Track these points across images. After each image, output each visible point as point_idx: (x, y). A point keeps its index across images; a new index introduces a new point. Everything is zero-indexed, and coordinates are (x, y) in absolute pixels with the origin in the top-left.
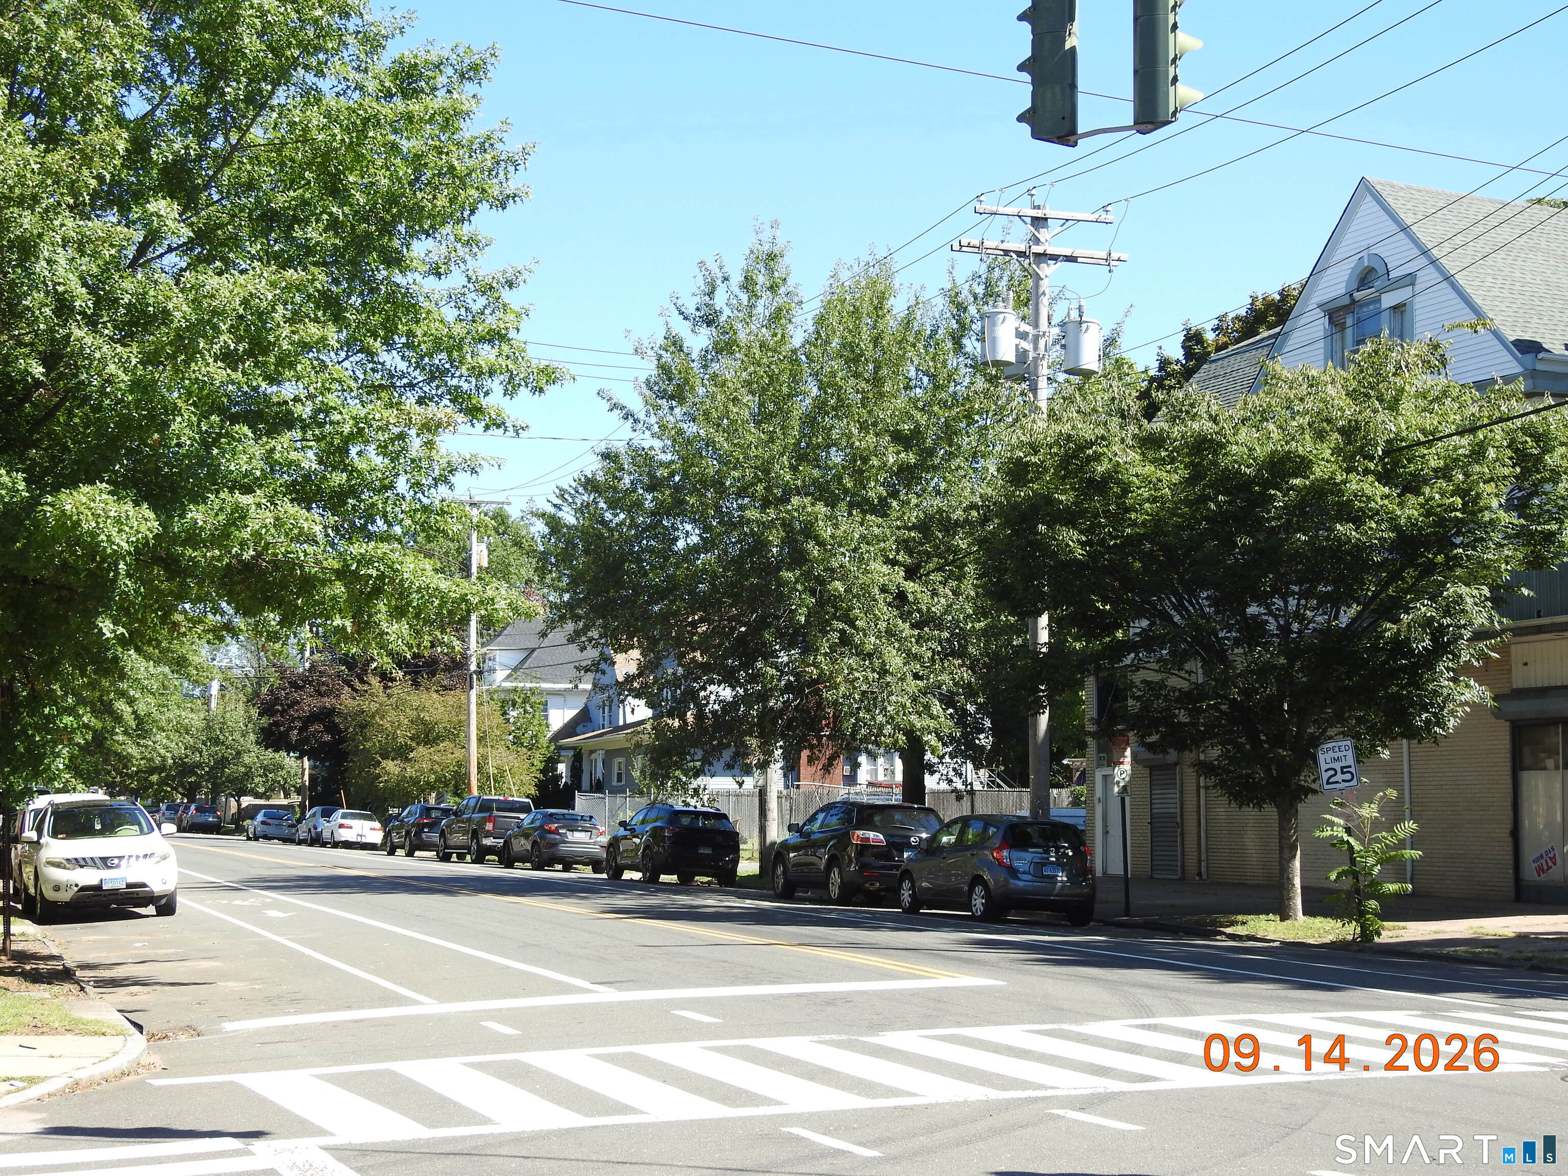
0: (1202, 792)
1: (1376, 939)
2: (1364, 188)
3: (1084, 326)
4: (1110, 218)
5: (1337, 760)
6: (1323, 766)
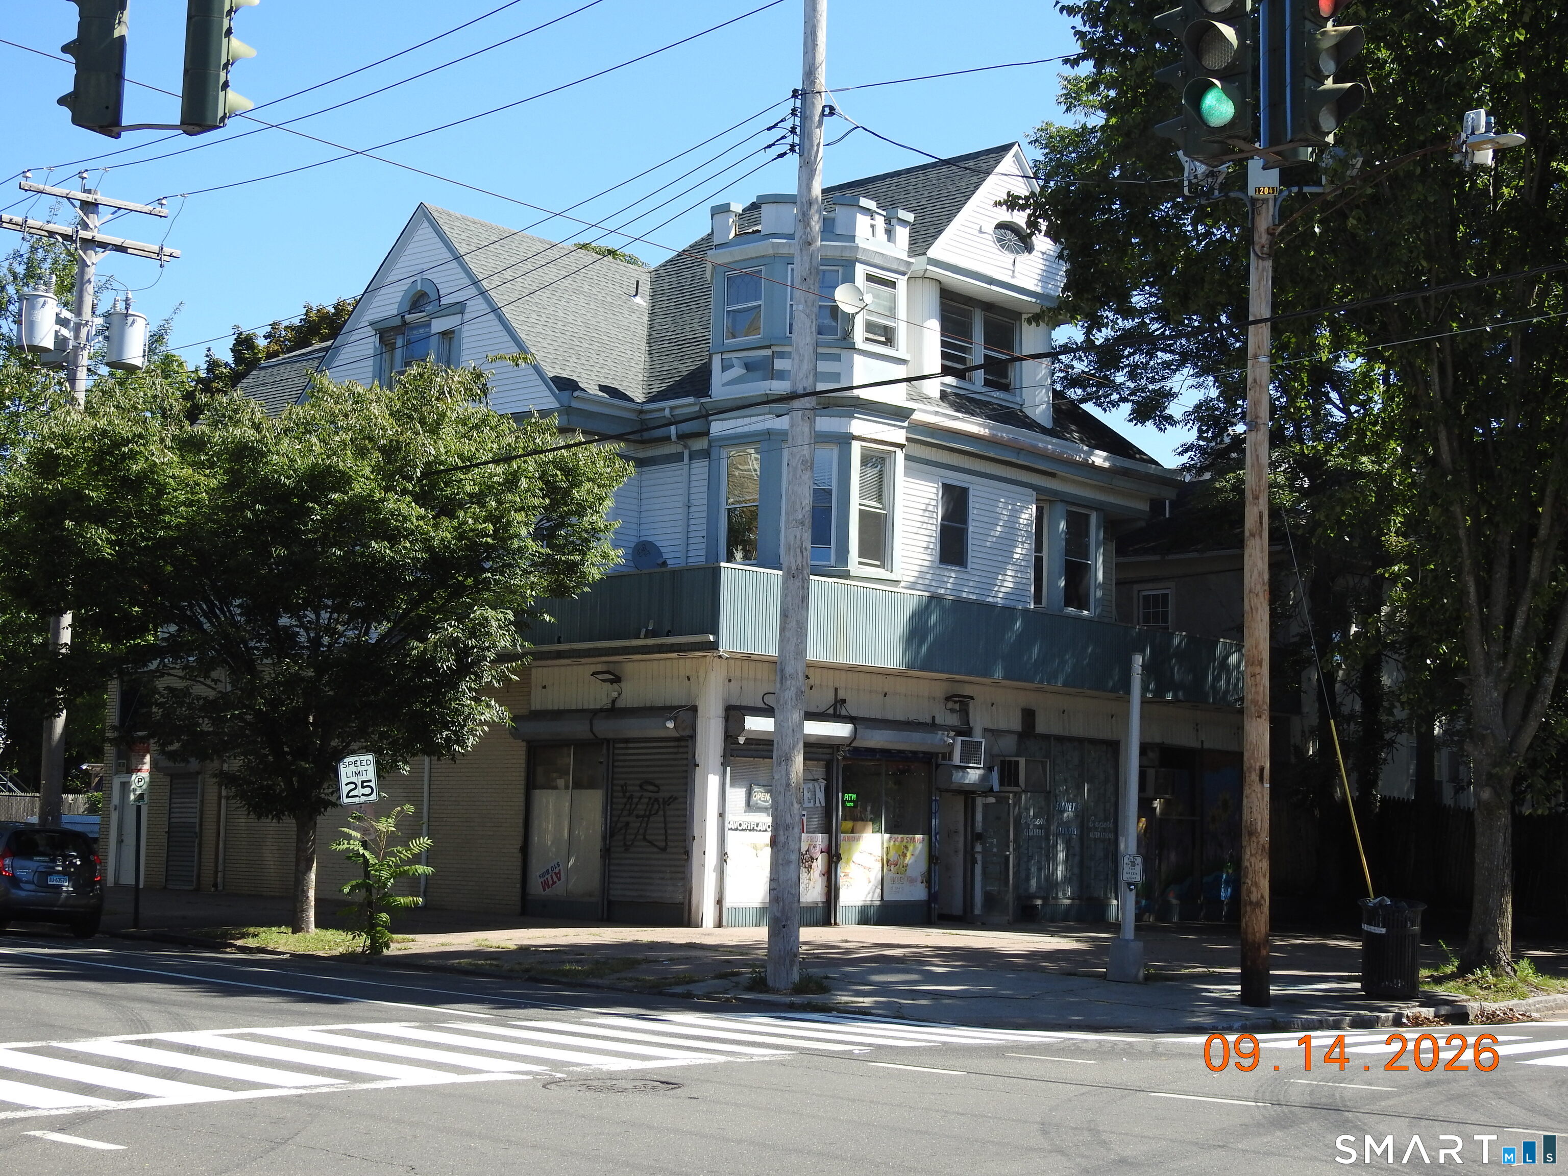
0: (223, 801)
2: (422, 213)
3: (130, 319)
4: (164, 211)
5: (358, 774)
6: (344, 780)
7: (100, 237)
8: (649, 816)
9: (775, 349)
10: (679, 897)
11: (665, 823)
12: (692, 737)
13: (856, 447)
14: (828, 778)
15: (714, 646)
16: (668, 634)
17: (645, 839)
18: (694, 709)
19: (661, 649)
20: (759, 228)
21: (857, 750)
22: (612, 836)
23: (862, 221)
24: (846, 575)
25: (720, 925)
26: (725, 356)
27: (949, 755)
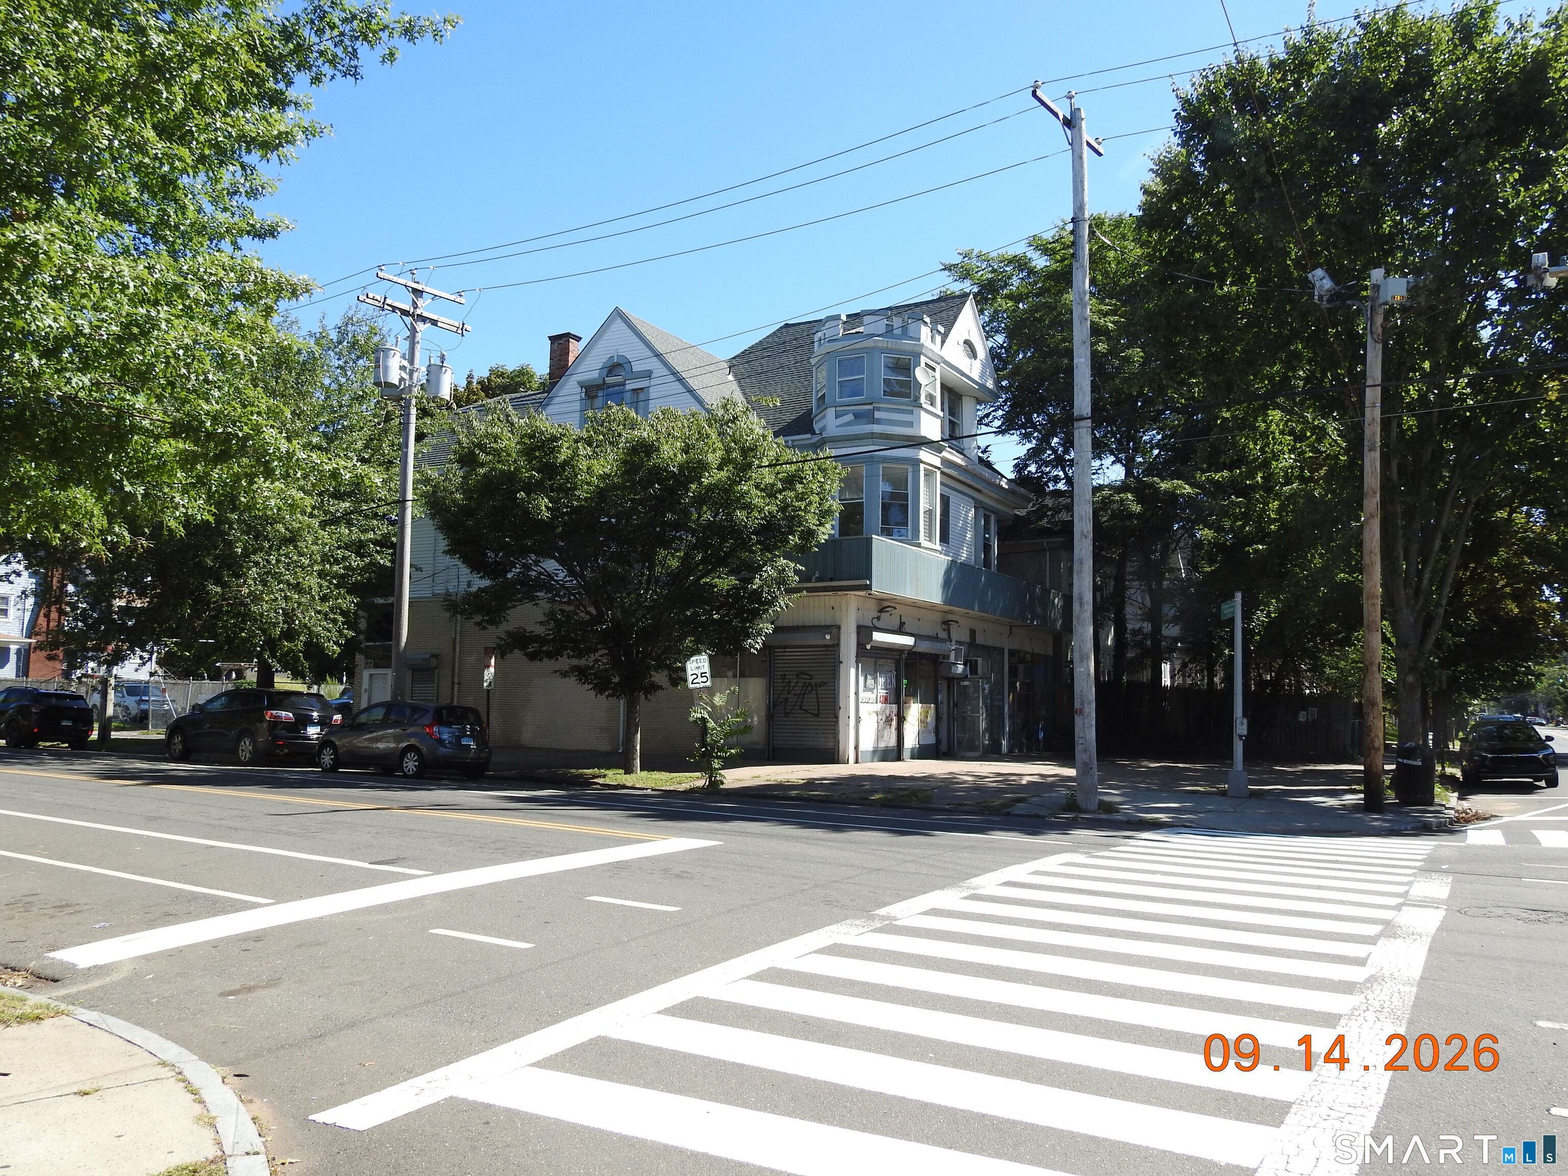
1: (721, 787)
2: (618, 313)
3: (444, 369)
4: (463, 300)
5: (698, 668)
6: (689, 672)
7: (425, 314)
8: (804, 695)
9: (875, 405)
10: (831, 745)
11: (817, 698)
12: (838, 645)
13: (922, 466)
14: (898, 669)
15: (869, 587)
16: (831, 580)
17: (801, 709)
18: (839, 628)
19: (825, 589)
20: (861, 329)
21: (915, 653)
22: (774, 707)
23: (923, 328)
24: (919, 545)
25: (857, 762)
26: (838, 409)
27: (948, 657)
